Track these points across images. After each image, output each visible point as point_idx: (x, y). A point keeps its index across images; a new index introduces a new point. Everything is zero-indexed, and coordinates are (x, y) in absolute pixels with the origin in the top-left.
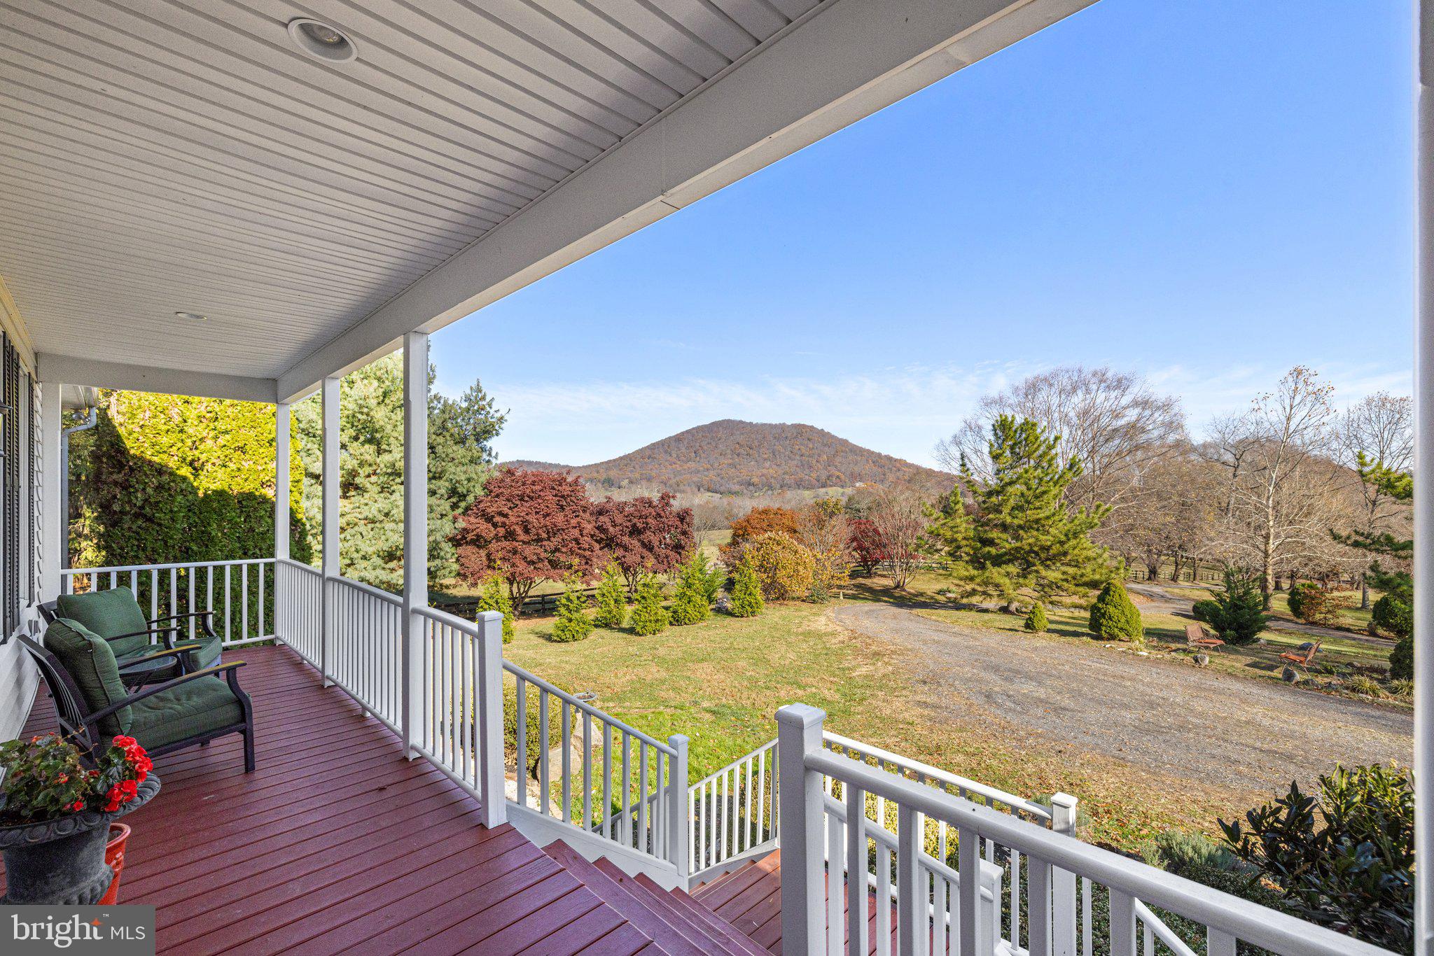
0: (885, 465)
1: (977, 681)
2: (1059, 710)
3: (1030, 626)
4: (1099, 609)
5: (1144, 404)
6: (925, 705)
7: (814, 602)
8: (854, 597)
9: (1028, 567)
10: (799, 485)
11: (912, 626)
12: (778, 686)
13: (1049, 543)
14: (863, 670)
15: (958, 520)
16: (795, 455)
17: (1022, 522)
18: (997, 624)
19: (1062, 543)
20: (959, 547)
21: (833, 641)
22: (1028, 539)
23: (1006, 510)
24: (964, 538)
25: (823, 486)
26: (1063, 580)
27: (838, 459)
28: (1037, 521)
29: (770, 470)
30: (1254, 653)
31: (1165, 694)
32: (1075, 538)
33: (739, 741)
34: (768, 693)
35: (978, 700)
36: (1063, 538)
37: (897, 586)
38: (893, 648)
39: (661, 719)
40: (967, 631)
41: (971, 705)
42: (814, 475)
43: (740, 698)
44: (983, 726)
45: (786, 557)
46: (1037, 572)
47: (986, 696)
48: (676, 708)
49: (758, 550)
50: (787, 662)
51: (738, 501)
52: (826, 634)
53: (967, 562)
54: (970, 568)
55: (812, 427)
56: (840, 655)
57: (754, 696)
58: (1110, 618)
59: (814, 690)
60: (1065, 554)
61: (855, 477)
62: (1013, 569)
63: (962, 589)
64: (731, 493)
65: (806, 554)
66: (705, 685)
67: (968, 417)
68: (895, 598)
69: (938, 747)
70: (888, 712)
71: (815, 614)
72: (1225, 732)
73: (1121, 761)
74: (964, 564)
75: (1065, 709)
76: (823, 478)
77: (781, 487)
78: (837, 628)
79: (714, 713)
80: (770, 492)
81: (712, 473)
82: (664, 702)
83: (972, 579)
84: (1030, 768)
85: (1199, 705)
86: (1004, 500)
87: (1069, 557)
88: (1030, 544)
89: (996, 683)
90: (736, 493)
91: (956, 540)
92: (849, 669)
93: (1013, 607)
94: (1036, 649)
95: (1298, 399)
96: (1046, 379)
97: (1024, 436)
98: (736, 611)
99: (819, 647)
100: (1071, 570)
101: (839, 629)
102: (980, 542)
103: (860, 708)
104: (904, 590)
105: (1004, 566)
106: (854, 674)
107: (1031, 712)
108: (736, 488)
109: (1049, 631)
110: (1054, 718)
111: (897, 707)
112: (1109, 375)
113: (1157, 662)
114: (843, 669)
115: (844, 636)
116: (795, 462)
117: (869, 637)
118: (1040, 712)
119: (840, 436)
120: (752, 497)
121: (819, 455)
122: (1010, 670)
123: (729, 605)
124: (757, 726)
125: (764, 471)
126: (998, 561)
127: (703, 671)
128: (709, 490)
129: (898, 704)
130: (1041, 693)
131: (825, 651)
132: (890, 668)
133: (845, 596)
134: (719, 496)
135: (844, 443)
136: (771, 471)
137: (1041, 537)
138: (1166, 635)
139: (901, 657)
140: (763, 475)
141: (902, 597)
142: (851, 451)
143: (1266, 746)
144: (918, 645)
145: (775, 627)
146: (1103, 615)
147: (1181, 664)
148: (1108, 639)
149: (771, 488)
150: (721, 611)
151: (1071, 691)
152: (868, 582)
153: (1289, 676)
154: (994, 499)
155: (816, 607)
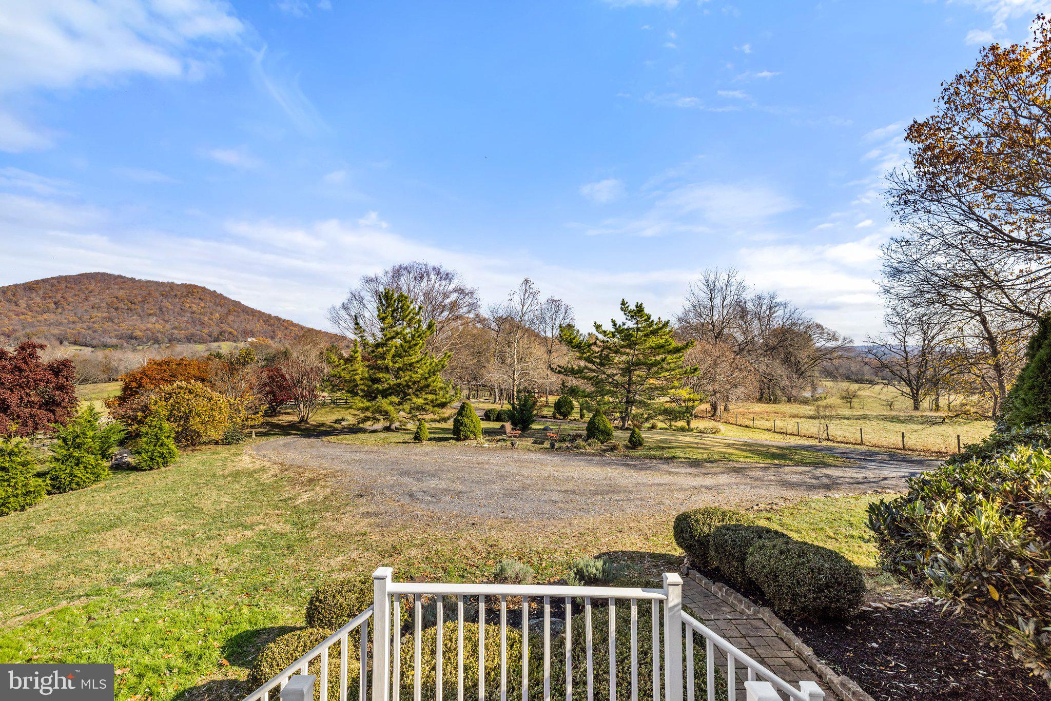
0: (274, 324)
1: (399, 486)
2: (459, 494)
3: (417, 438)
4: (459, 421)
5: (460, 290)
6: (367, 515)
7: (229, 443)
8: (266, 434)
9: (405, 396)
10: (190, 339)
11: (329, 451)
12: (222, 533)
13: (418, 379)
14: (305, 497)
15: (357, 366)
16: (186, 312)
17: (401, 366)
18: (393, 440)
19: (426, 379)
20: (357, 385)
21: (265, 476)
22: (406, 377)
23: (389, 357)
24: (361, 379)
25: (216, 340)
26: (425, 404)
27: (231, 318)
28: (411, 365)
29: (154, 324)
30: (532, 436)
31: (506, 469)
32: (434, 375)
33: (198, 609)
34: (212, 543)
35: (406, 500)
36: (427, 375)
37: (302, 421)
38: (324, 472)
39: (68, 618)
40: (375, 449)
41: (403, 506)
42: (206, 331)
43: (179, 557)
44: (418, 520)
45: (200, 405)
46: (410, 400)
47: (410, 496)
48: (87, 595)
49: (167, 400)
50: (223, 506)
51: (117, 355)
52: (255, 471)
53: (362, 397)
54: (365, 401)
55: (204, 288)
56: (276, 487)
57: (196, 550)
58: (466, 426)
59: (262, 527)
60: (428, 386)
61: (246, 333)
62: (394, 399)
63: (357, 417)
64: (106, 346)
65: (222, 400)
66: (124, 556)
67: (353, 289)
68: (302, 430)
69: (394, 547)
70: (341, 529)
71: (234, 455)
72: (543, 485)
73: (508, 520)
74: (360, 398)
75: (461, 492)
76: (216, 334)
77: (170, 341)
78: (265, 463)
79: (149, 585)
80: (156, 346)
81: (79, 326)
82: (69, 594)
83: (367, 409)
84: (462, 543)
85: (525, 472)
86: (387, 350)
87: (430, 388)
88: (406, 381)
89: (413, 485)
90: (115, 347)
91: (355, 380)
92: (290, 499)
93: (393, 427)
94: (427, 454)
95: (527, 295)
96: (406, 268)
97: (400, 304)
98: (143, 464)
99: (253, 484)
100: (430, 397)
101: (268, 464)
102: (371, 381)
103: (315, 533)
104: (308, 423)
105: (389, 398)
106: (297, 503)
107: (443, 500)
108: (115, 341)
109: (430, 439)
110: (458, 501)
111: (346, 523)
112: (441, 271)
113: (494, 449)
114: (286, 501)
115: (275, 470)
116: (186, 319)
117: (300, 467)
118: (448, 498)
119: (233, 298)
120: (134, 350)
121: (211, 314)
122: (417, 472)
123: (130, 460)
124: (213, 583)
125: (149, 326)
126: (385, 394)
127: (115, 540)
128: (75, 343)
129: (346, 519)
130: (443, 485)
131: (260, 488)
132: (329, 490)
133: (257, 434)
134: (91, 349)
135: (237, 304)
136: (157, 326)
137: (414, 376)
138: (492, 432)
139: (334, 479)
140: (147, 330)
141: (307, 429)
142: (243, 311)
143: (563, 489)
144: (344, 466)
145: (196, 474)
146: (461, 424)
147: (506, 448)
148: (464, 440)
149: (157, 341)
150: (120, 467)
151: (459, 479)
152: (274, 420)
153: (552, 446)
154: (380, 349)
155: (233, 449)
